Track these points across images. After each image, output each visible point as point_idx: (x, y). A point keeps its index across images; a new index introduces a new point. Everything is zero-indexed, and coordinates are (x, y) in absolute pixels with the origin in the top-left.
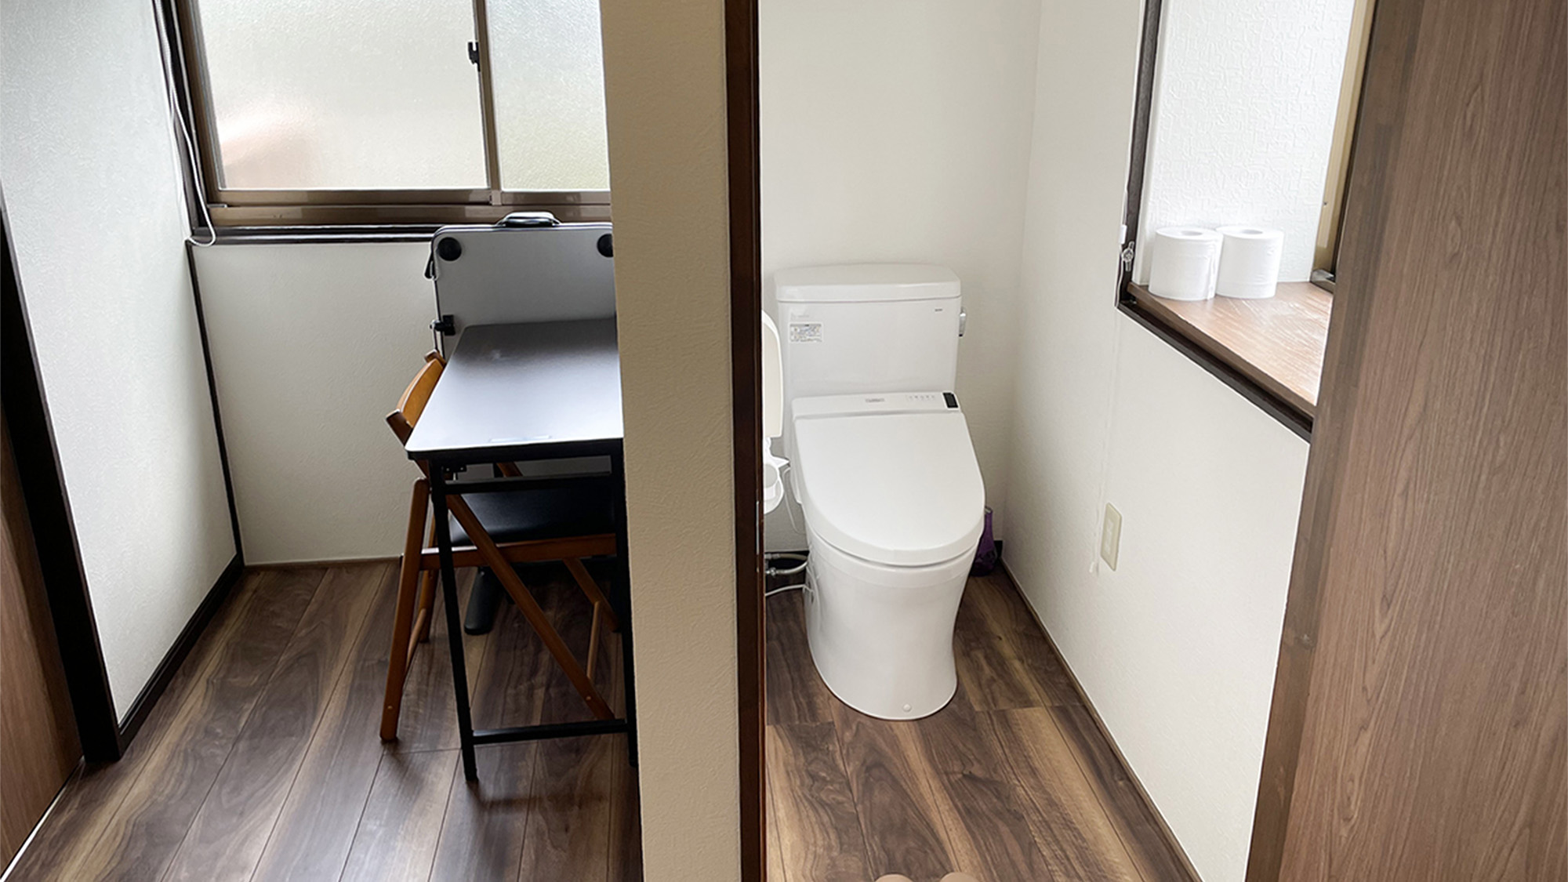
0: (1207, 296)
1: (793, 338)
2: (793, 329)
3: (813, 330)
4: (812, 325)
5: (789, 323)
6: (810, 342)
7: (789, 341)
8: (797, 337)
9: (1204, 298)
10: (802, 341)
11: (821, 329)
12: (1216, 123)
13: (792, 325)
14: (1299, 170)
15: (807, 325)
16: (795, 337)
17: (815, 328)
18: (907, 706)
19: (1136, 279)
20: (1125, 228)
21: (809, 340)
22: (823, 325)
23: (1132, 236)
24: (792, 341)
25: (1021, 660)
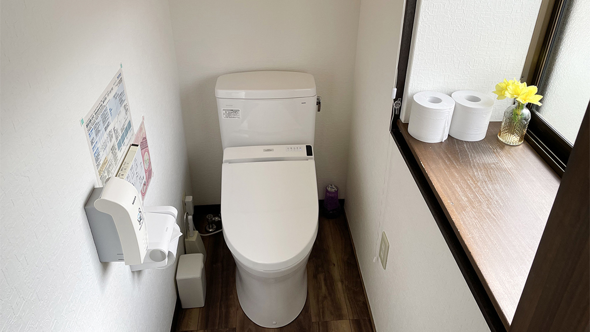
0: (442, 140)
1: (225, 116)
2: (224, 112)
3: (235, 113)
4: (234, 110)
5: (222, 109)
6: (234, 118)
7: (223, 118)
8: (227, 116)
9: (441, 141)
10: (230, 118)
11: (240, 112)
12: (456, 30)
13: (223, 110)
14: (508, 58)
15: (232, 110)
16: (226, 116)
17: (236, 111)
18: (274, 322)
19: (402, 118)
20: (396, 89)
21: (233, 117)
22: (240, 111)
23: (400, 94)
24: (225, 117)
25: (342, 282)
